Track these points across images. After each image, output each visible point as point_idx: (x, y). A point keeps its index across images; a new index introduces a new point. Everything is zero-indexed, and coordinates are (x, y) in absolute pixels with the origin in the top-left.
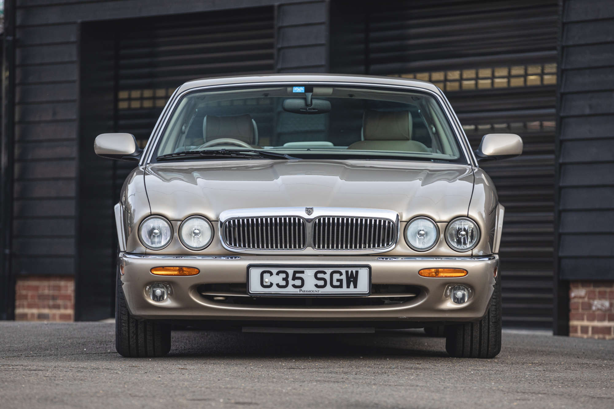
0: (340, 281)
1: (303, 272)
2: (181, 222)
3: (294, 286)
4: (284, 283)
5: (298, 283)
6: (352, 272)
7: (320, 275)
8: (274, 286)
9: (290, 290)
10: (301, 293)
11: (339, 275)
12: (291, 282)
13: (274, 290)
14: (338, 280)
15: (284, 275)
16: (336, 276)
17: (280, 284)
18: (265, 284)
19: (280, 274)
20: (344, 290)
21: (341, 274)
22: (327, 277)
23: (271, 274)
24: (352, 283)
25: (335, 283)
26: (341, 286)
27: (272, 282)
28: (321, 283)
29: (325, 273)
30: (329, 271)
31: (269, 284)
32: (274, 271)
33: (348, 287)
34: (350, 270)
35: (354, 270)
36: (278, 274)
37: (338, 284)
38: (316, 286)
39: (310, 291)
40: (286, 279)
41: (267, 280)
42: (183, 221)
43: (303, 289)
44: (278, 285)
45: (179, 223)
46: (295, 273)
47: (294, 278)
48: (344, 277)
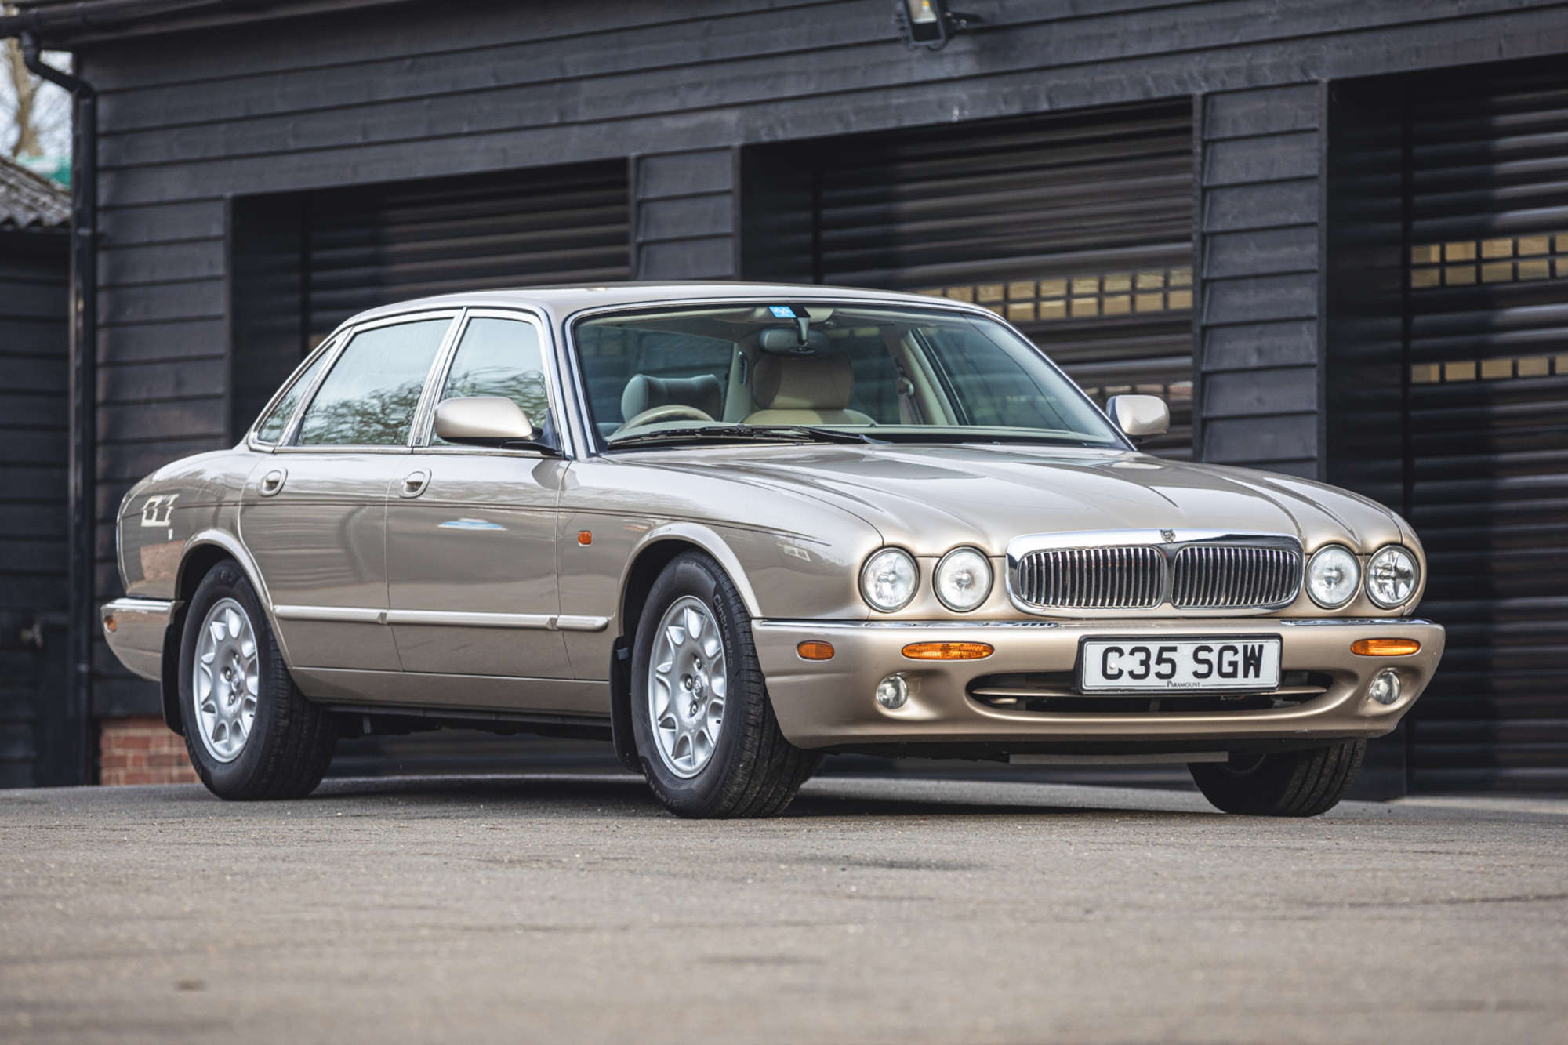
0: (1233, 664)
1: (1174, 649)
2: (937, 559)
3: (1159, 675)
4: (1141, 670)
5: (1166, 669)
6: (1253, 647)
7: (1202, 655)
8: (1126, 677)
9: (1152, 683)
10: (1171, 687)
11: (1232, 653)
12: (1154, 668)
13: (1126, 682)
14: (1231, 663)
15: (1142, 656)
16: (1228, 656)
17: (1135, 672)
18: (1109, 672)
19: (1136, 654)
20: (1240, 682)
21: (1236, 652)
22: (1213, 657)
23: (1121, 653)
24: (1252, 668)
25: (1227, 669)
26: (1234, 675)
27: (1122, 669)
28: (1203, 669)
29: (1210, 650)
30: (1216, 646)
31: (1116, 672)
32: (1127, 647)
33: (1246, 675)
34: (1250, 643)
35: (1256, 643)
36: (1132, 653)
37: (1230, 670)
38: (1196, 674)
39: (1184, 685)
40: (1145, 663)
41: (1113, 665)
42: (941, 558)
43: (1173, 680)
44: (1131, 674)
45: (936, 560)
46: (1162, 650)
47: (1160, 661)
48: (1239, 658)
